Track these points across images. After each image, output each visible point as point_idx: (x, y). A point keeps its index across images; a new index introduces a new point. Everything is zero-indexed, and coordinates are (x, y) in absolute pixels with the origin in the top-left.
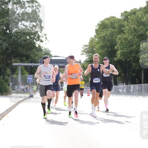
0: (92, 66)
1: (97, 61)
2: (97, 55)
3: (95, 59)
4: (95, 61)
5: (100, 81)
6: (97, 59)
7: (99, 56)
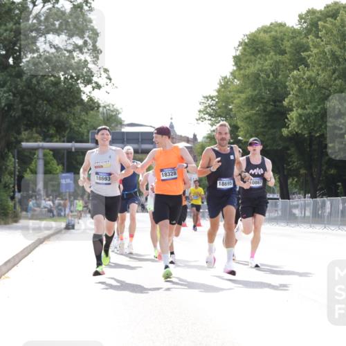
1: (225, 140)
3: (220, 133)
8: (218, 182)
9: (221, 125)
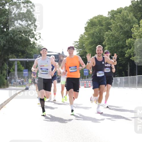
0: (95, 58)
1: (101, 53)
2: (100, 47)
3: (98, 51)
4: (98, 53)
5: (104, 75)
6: (101, 51)
7: (102, 47)
8: (97, 73)
9: (99, 47)
